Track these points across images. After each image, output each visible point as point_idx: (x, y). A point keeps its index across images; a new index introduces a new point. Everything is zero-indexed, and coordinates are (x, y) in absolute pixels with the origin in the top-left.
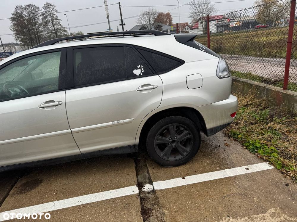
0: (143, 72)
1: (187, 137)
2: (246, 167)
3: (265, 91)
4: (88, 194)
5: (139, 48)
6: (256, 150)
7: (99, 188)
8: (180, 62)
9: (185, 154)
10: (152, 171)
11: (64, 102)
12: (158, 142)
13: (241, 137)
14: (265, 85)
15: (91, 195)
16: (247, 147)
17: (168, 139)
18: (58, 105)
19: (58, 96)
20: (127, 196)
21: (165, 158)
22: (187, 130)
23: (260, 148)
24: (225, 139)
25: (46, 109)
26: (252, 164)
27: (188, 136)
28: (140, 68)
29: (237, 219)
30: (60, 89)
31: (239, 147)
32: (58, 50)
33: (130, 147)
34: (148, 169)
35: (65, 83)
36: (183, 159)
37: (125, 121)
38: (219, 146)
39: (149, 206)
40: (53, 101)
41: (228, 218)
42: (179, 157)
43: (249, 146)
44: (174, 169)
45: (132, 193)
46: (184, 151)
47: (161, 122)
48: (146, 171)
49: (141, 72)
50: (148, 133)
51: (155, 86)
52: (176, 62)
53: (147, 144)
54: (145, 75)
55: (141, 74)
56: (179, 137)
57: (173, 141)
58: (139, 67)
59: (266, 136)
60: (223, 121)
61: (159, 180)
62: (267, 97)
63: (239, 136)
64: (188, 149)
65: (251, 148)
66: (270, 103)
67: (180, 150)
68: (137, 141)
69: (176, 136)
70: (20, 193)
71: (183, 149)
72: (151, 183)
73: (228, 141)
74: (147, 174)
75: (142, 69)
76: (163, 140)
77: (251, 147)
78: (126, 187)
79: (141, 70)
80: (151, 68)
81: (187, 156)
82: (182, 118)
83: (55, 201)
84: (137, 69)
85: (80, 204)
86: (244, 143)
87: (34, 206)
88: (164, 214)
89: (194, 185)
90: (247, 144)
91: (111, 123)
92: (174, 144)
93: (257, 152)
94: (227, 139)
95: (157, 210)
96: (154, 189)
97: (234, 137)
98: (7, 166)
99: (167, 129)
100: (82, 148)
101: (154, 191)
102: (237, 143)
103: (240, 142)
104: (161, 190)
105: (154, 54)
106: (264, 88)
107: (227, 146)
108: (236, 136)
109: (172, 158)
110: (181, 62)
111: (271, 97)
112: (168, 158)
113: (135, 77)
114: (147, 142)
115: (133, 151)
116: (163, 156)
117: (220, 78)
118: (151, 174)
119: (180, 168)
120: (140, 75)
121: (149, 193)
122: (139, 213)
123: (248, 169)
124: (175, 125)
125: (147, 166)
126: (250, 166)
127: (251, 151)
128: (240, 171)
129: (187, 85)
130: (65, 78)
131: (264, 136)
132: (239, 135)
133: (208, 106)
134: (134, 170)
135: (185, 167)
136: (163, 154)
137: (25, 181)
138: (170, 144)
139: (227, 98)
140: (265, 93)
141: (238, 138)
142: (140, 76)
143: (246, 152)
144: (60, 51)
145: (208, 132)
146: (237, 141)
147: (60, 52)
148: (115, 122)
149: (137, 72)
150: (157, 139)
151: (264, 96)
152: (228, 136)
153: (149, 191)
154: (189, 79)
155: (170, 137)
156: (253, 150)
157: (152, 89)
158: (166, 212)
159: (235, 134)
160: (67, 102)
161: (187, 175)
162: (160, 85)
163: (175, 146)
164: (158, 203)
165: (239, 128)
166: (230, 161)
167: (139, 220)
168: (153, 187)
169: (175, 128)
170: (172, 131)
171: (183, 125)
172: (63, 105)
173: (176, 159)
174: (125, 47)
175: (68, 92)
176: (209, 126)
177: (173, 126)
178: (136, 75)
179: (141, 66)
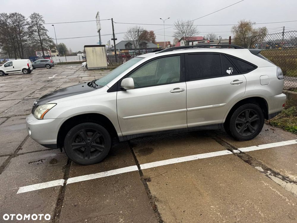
5: (229, 56)
7: (202, 151)
8: (254, 67)
10: (232, 143)
11: (185, 89)
13: (280, 125)
16: (288, 130)
17: (243, 120)
18: (182, 91)
19: (182, 85)
20: (226, 155)
21: (240, 134)
22: (256, 114)
24: (269, 126)
25: (174, 94)
27: (257, 119)
28: (230, 69)
30: (181, 81)
31: (282, 131)
33: (219, 124)
34: (226, 142)
35: (184, 77)
36: (252, 135)
37: (221, 105)
38: (268, 130)
39: (247, 159)
40: (178, 88)
42: (249, 134)
43: (289, 130)
45: (229, 154)
46: (254, 130)
47: (242, 107)
48: (226, 144)
49: (231, 72)
51: (242, 82)
52: (252, 66)
53: (230, 123)
54: (233, 74)
56: (250, 119)
57: (247, 122)
58: (230, 68)
60: (278, 109)
61: (241, 148)
63: (279, 124)
64: (256, 128)
65: (291, 131)
67: (251, 129)
68: (223, 121)
70: (144, 155)
72: (237, 149)
74: (229, 145)
77: (291, 130)
78: (221, 151)
79: (231, 70)
80: (237, 70)
81: (255, 133)
82: (255, 105)
84: (229, 69)
86: (284, 128)
89: (268, 149)
91: (211, 106)
92: (247, 124)
95: (253, 160)
97: (276, 125)
98: (140, 134)
99: (244, 113)
100: (189, 123)
101: (242, 153)
102: (278, 128)
103: (281, 128)
104: (247, 152)
105: (239, 61)
107: (273, 130)
109: (244, 135)
112: (242, 134)
113: (227, 75)
114: (231, 121)
116: (239, 133)
117: (279, 79)
118: (232, 145)
121: (240, 153)
122: (244, 162)
124: (250, 110)
128: (292, 142)
129: (260, 82)
130: (185, 74)
133: (272, 97)
134: (217, 143)
135: (253, 141)
136: (239, 131)
137: (139, 149)
138: (245, 124)
139: (281, 94)
142: (231, 75)
143: (289, 133)
145: (269, 116)
146: (278, 127)
147: (180, 56)
148: (215, 105)
149: (229, 72)
150: (237, 120)
153: (238, 153)
154: (262, 78)
155: (245, 119)
156: (294, 131)
157: (240, 83)
158: (261, 161)
159: (274, 123)
160: (188, 90)
161: (259, 145)
162: (244, 81)
163: (248, 125)
164: (251, 157)
165: (275, 120)
166: (282, 137)
167: (246, 165)
168: (240, 151)
169: (249, 112)
170: (247, 115)
171: (254, 110)
172: (185, 91)
173: (247, 135)
174: (220, 55)
175: (187, 82)
176: (270, 112)
177: (248, 111)
178: (228, 74)
179: (231, 68)
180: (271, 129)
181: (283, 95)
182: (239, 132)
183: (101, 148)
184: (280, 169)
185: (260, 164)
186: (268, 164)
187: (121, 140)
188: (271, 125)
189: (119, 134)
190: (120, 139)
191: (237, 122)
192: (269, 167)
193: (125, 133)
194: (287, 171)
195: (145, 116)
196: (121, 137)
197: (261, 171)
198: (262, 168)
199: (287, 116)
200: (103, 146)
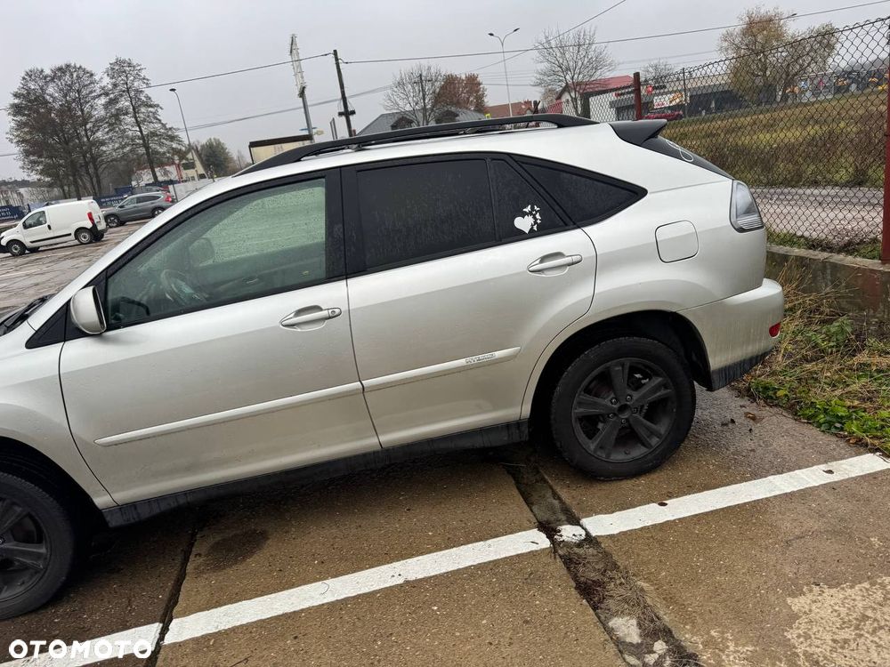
0: (539, 221)
1: (658, 394)
2: (823, 467)
3: (829, 271)
4: (412, 556)
5: (522, 159)
6: (838, 425)
7: (438, 540)
8: (633, 193)
9: (655, 441)
10: (569, 494)
11: (345, 308)
12: (581, 410)
13: (786, 395)
14: (826, 255)
15: (420, 557)
16: (811, 420)
17: (607, 401)
18: (330, 318)
19: (329, 295)
20: (522, 554)
21: (602, 454)
22: (658, 375)
23: (849, 417)
24: (742, 404)
25: (299, 330)
26: (836, 460)
27: (663, 392)
28: (530, 213)
29: (843, 589)
30: (330, 277)
31: (788, 422)
32: (319, 174)
33: (508, 426)
34: (551, 487)
35: (343, 259)
36: (649, 457)
37: (498, 354)
38: (733, 421)
39: (594, 576)
40: (317, 308)
41: (816, 589)
42: (638, 452)
43: (815, 416)
44: (627, 485)
45: (534, 548)
46: (653, 433)
47: (591, 354)
48: (549, 494)
49: (535, 223)
50: (555, 388)
51: (575, 259)
52: (622, 192)
53: (552, 417)
54: (542, 230)
55: (535, 228)
56: (636, 395)
57: (623, 408)
58: (528, 209)
59: (855, 387)
60: (751, 347)
61: (597, 513)
62: (835, 286)
63: (780, 393)
64: (663, 427)
65: (822, 421)
66: (844, 304)
67: (642, 432)
68: (526, 410)
69: (629, 392)
70: (217, 566)
71: (648, 428)
72: (575, 521)
73: (752, 408)
74: (556, 502)
75: (538, 216)
76: (595, 405)
77: (822, 418)
78: (511, 533)
79: (534, 218)
80: (560, 212)
81: (661, 448)
82: (645, 343)
83: (327, 578)
84: (523, 215)
85: (401, 581)
86: (797, 409)
87: (273, 595)
88: (642, 590)
89: (698, 518)
90: (807, 412)
91: (461, 362)
92: (625, 415)
93: (842, 429)
94: (745, 401)
95: (618, 582)
96: (588, 534)
97: (766, 396)
98: (186, 493)
99: (607, 374)
100: (385, 433)
101: (589, 540)
102: (776, 410)
103: (785, 409)
104: (611, 537)
105: (565, 174)
106: (824, 263)
107: (754, 418)
108: (771, 393)
109: (619, 456)
110: (637, 194)
111: (846, 287)
112: (608, 456)
113: (519, 236)
114: (553, 411)
115: (516, 439)
116: (595, 451)
117: (741, 230)
118: (568, 501)
119: (642, 481)
120: (532, 230)
121: (580, 545)
122: (574, 592)
123: (830, 472)
124: (628, 361)
125: (546, 481)
126: (833, 465)
127: (822, 428)
128: (811, 477)
129: (658, 252)
130: (342, 248)
131: (847, 389)
132: (779, 389)
133: (715, 308)
134: (515, 492)
135: (656, 477)
136: (595, 444)
137: (218, 538)
138: (615, 415)
139: (759, 285)
140: (829, 277)
141: (777, 398)
142: (532, 234)
143: (812, 433)
144: (323, 177)
145: (715, 378)
146: (776, 406)
147: (323, 180)
148: (474, 359)
149: (523, 223)
150: (580, 404)
151: (826, 286)
152: (749, 394)
153: (575, 540)
154: (664, 234)
155: (612, 395)
156: (830, 424)
157: (569, 265)
158: (644, 585)
159: (766, 388)
160: (353, 310)
161: (670, 498)
162: (588, 253)
163: (627, 420)
164: (615, 567)
165: (773, 373)
166: (776, 455)
167: (579, 609)
168: (585, 530)
169: (627, 371)
170: (620, 378)
171: (648, 362)
172: (344, 317)
173: (629, 457)
174: (488, 160)
175: (353, 282)
176: (716, 361)
177: (623, 366)
178: (524, 233)
179: (532, 209)
180: (746, 414)
181: (770, 290)
182: (592, 446)
183: (39, 556)
184: (708, 633)
185: (636, 604)
186: (670, 600)
187: (114, 521)
188: (752, 398)
189: (101, 500)
190: (108, 519)
191: (580, 410)
192: (666, 618)
193: (124, 495)
194: (736, 645)
195: (188, 428)
196: (111, 510)
197: (628, 640)
198: (639, 625)
199: (819, 354)
200: (43, 550)
